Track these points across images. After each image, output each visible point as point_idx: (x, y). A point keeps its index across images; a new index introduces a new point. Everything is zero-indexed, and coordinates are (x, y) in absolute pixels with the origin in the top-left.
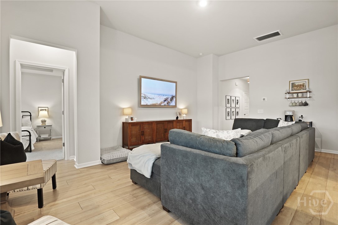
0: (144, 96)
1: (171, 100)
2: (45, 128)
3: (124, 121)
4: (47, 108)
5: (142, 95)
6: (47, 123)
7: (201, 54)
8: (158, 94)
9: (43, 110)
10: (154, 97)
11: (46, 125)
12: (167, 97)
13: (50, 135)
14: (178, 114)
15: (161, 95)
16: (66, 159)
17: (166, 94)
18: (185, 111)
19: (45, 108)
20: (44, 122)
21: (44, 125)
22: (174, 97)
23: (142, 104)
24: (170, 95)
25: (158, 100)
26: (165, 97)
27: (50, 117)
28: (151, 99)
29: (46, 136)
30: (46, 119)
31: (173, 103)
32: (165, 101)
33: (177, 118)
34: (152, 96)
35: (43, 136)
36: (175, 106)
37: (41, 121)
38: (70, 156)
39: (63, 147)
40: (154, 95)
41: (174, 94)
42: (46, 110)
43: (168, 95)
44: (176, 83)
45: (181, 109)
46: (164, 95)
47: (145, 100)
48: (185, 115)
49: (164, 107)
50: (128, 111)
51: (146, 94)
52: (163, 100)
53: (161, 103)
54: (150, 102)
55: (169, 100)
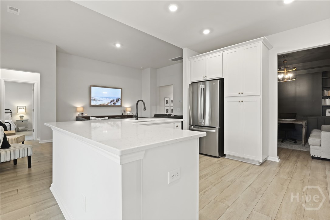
0: (93, 99)
1: (117, 101)
2: (22, 121)
3: (78, 116)
4: (24, 107)
5: (92, 98)
6: (24, 118)
7: (142, 68)
8: (105, 98)
9: (21, 108)
10: (102, 100)
11: (24, 119)
12: (113, 99)
13: (27, 127)
14: (123, 111)
15: (107, 98)
16: (35, 140)
17: (112, 97)
18: (129, 109)
19: (23, 107)
20: (22, 117)
21: (22, 119)
22: (119, 99)
23: (92, 104)
24: (116, 98)
25: (106, 102)
26: (112, 99)
27: (27, 114)
28: (99, 101)
29: (24, 128)
30: (24, 115)
31: (119, 104)
32: (111, 102)
33: (122, 114)
34: (101, 99)
35: (21, 128)
36: (121, 106)
37: (20, 116)
38: (37, 138)
39: (33, 132)
40: (102, 98)
41: (120, 97)
42: (23, 108)
43: (114, 98)
44: (121, 89)
45: (127, 108)
46: (110, 98)
47: (94, 101)
48: (129, 112)
49: (111, 106)
50: (80, 109)
51: (95, 97)
52: (109, 101)
53: (108, 104)
54: (98, 103)
55: (115, 101)
